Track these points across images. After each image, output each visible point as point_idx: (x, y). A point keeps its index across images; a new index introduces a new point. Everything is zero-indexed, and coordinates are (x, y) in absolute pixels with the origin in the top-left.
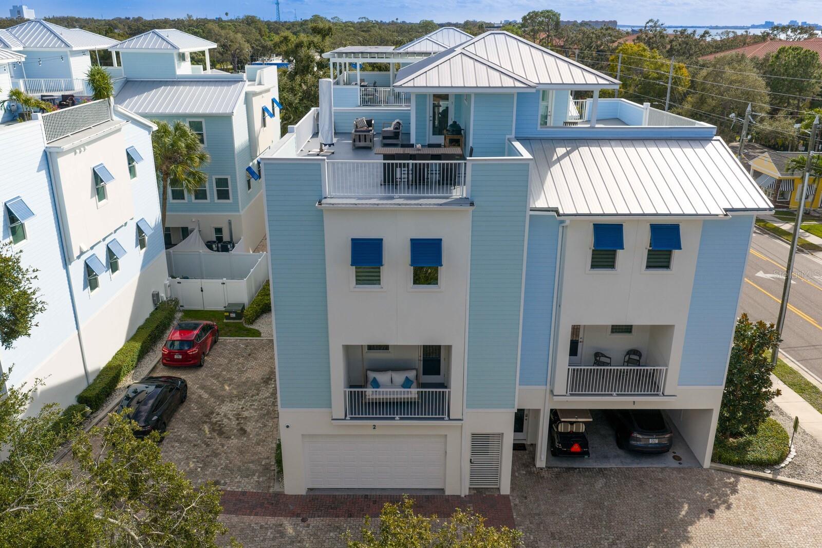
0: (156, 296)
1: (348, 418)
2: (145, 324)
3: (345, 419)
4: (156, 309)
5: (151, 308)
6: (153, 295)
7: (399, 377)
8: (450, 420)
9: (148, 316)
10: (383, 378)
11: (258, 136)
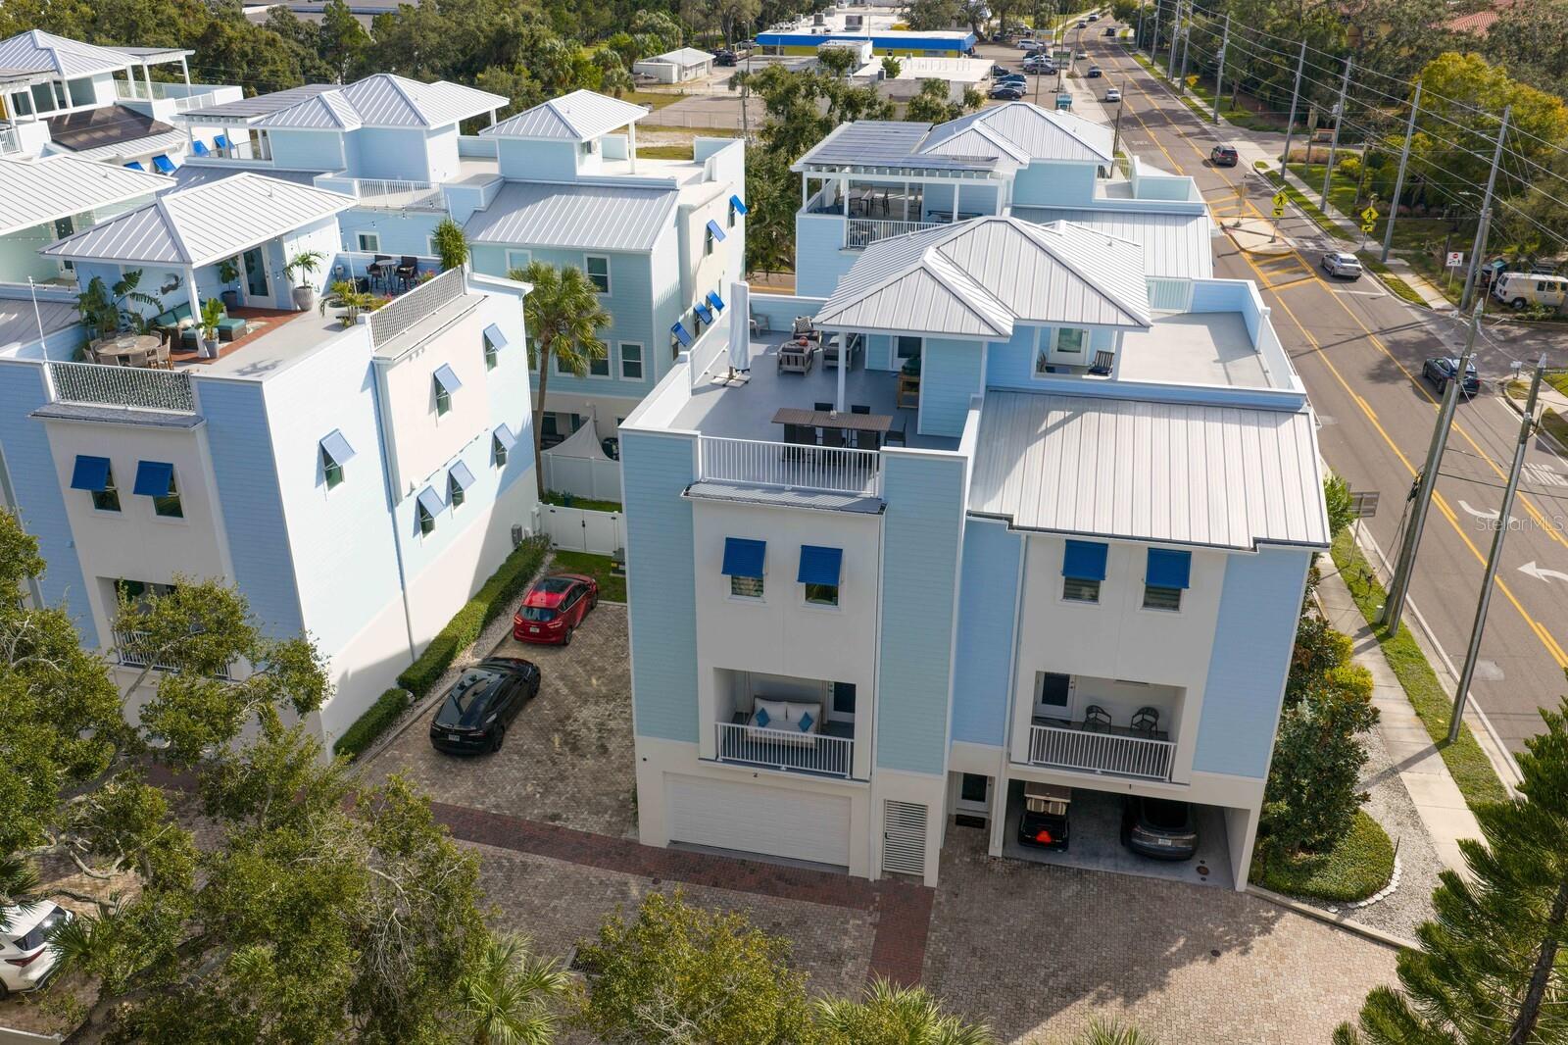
0: (517, 532)
1: (719, 759)
2: (498, 573)
3: (716, 761)
4: (516, 550)
5: (510, 549)
6: (513, 531)
7: (797, 712)
8: (852, 779)
9: (503, 561)
10: (775, 710)
11: (696, 274)
